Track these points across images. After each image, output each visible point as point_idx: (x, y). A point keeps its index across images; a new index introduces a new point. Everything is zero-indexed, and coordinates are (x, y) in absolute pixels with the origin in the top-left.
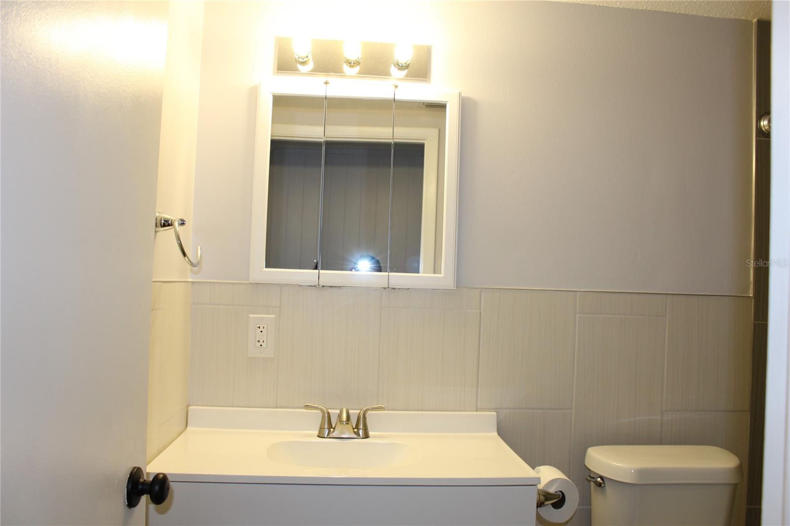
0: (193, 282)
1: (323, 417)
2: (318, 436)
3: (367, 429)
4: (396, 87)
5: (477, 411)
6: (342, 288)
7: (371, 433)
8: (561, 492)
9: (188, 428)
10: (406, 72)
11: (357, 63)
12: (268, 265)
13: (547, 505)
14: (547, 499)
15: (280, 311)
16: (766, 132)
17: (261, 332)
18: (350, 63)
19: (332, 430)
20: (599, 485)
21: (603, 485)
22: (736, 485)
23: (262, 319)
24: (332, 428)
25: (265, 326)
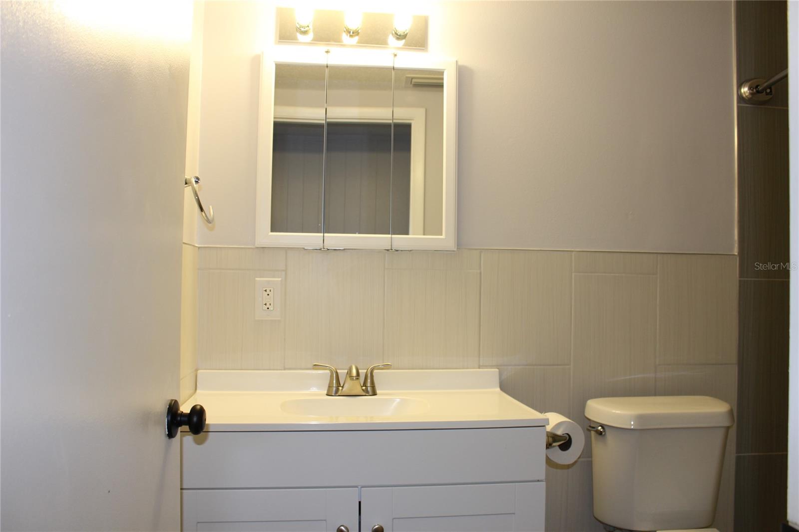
0: (199, 248)
1: (332, 376)
2: (327, 395)
3: (374, 386)
4: (395, 55)
5: (479, 368)
6: (346, 250)
7: (378, 392)
8: (567, 434)
9: (198, 391)
10: (403, 41)
11: (356, 33)
12: (273, 229)
13: (554, 446)
14: (555, 441)
15: (286, 274)
16: (747, 98)
17: (268, 295)
18: (350, 32)
19: (340, 388)
20: (600, 433)
21: (603, 433)
22: (728, 428)
23: (268, 282)
24: (340, 386)
25: (272, 289)
